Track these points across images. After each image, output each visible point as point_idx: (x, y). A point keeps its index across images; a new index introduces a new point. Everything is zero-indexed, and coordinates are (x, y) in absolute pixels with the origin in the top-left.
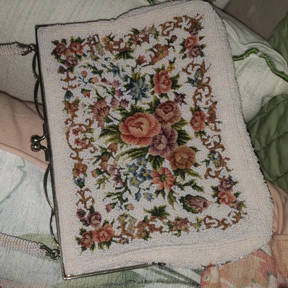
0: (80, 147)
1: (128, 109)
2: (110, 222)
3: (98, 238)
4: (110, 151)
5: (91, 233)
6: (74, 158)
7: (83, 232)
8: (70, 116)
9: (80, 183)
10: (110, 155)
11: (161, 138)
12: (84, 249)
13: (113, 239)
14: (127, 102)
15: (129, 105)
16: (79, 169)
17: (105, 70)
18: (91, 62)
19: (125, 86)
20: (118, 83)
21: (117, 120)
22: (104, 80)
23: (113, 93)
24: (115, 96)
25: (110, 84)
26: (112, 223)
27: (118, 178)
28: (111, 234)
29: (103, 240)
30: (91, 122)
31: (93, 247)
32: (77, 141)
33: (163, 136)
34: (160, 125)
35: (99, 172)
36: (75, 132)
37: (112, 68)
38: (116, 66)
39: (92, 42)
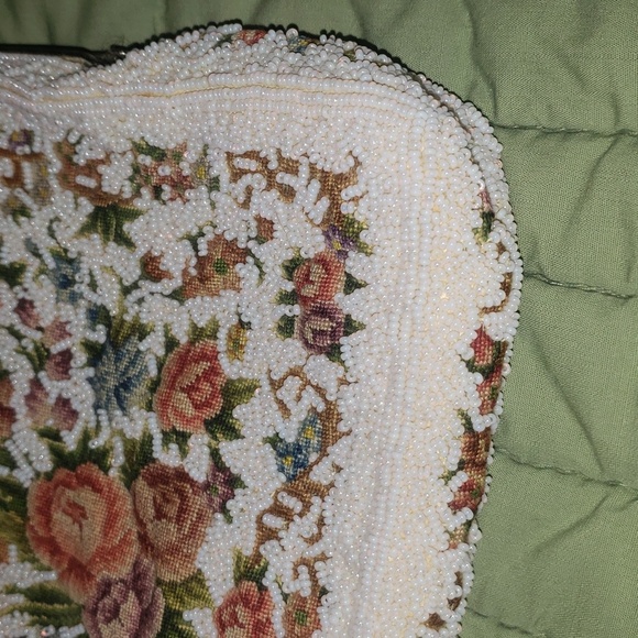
1: (71, 441)
14: (74, 414)
17: (33, 265)
20: (61, 330)
22: (24, 307)
23: (40, 358)
24: (41, 375)
25: (40, 329)
33: (132, 595)
34: (135, 548)
37: (51, 264)
38: (71, 262)
39: (19, 150)
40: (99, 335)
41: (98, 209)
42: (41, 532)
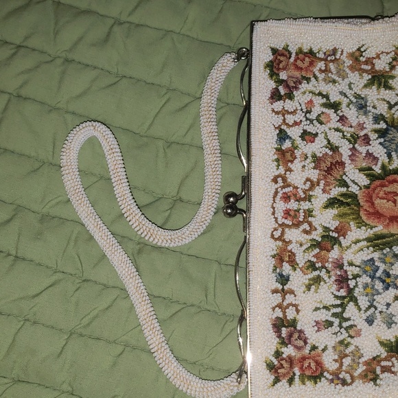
0: (289, 222)
1: (377, 169)
2: (320, 349)
3: (301, 368)
4: (336, 235)
5: (290, 360)
6: (276, 239)
7: (278, 354)
8: (282, 170)
9: (284, 279)
10: (336, 241)
12: (277, 380)
13: (325, 374)
14: (376, 159)
15: (380, 164)
16: (283, 256)
17: (345, 101)
18: (324, 88)
19: (376, 131)
20: (361, 126)
21: (356, 184)
22: (342, 119)
23: (354, 139)
24: (356, 145)
25: (351, 127)
26: (324, 350)
27: (342, 281)
28: (321, 367)
29: (308, 373)
30: (313, 185)
31: (291, 381)
32: (287, 213)
35: (312, 266)
36: (286, 198)
37: (355, 101)
38: (363, 98)
39: (329, 58)
40: (383, 125)
41: (373, 77)
42: (371, 210)
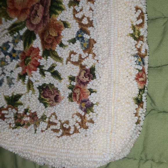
11: (38, 7)
